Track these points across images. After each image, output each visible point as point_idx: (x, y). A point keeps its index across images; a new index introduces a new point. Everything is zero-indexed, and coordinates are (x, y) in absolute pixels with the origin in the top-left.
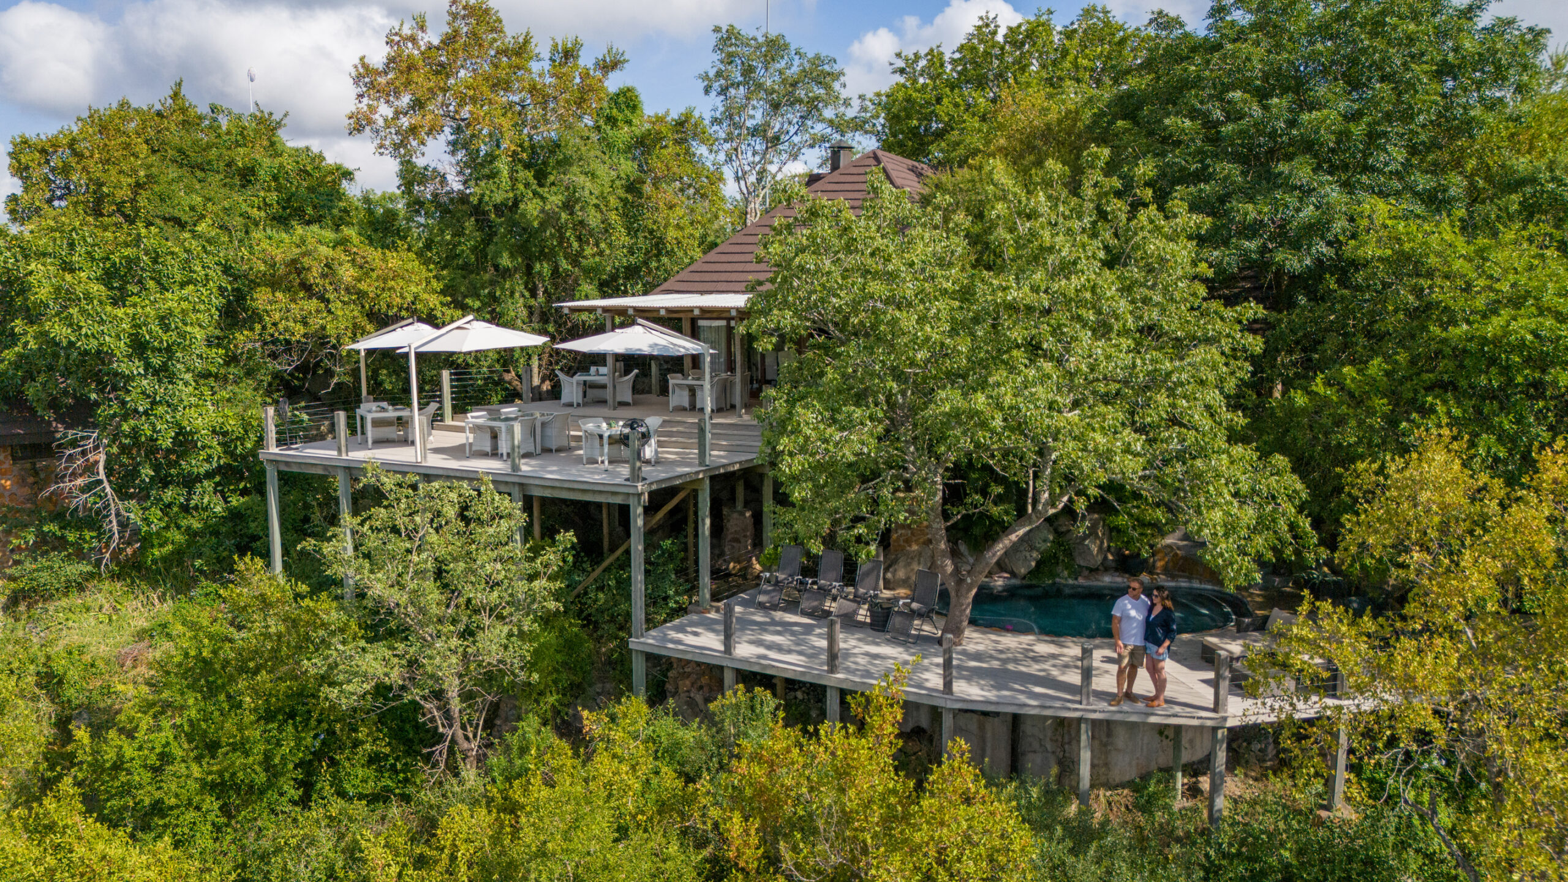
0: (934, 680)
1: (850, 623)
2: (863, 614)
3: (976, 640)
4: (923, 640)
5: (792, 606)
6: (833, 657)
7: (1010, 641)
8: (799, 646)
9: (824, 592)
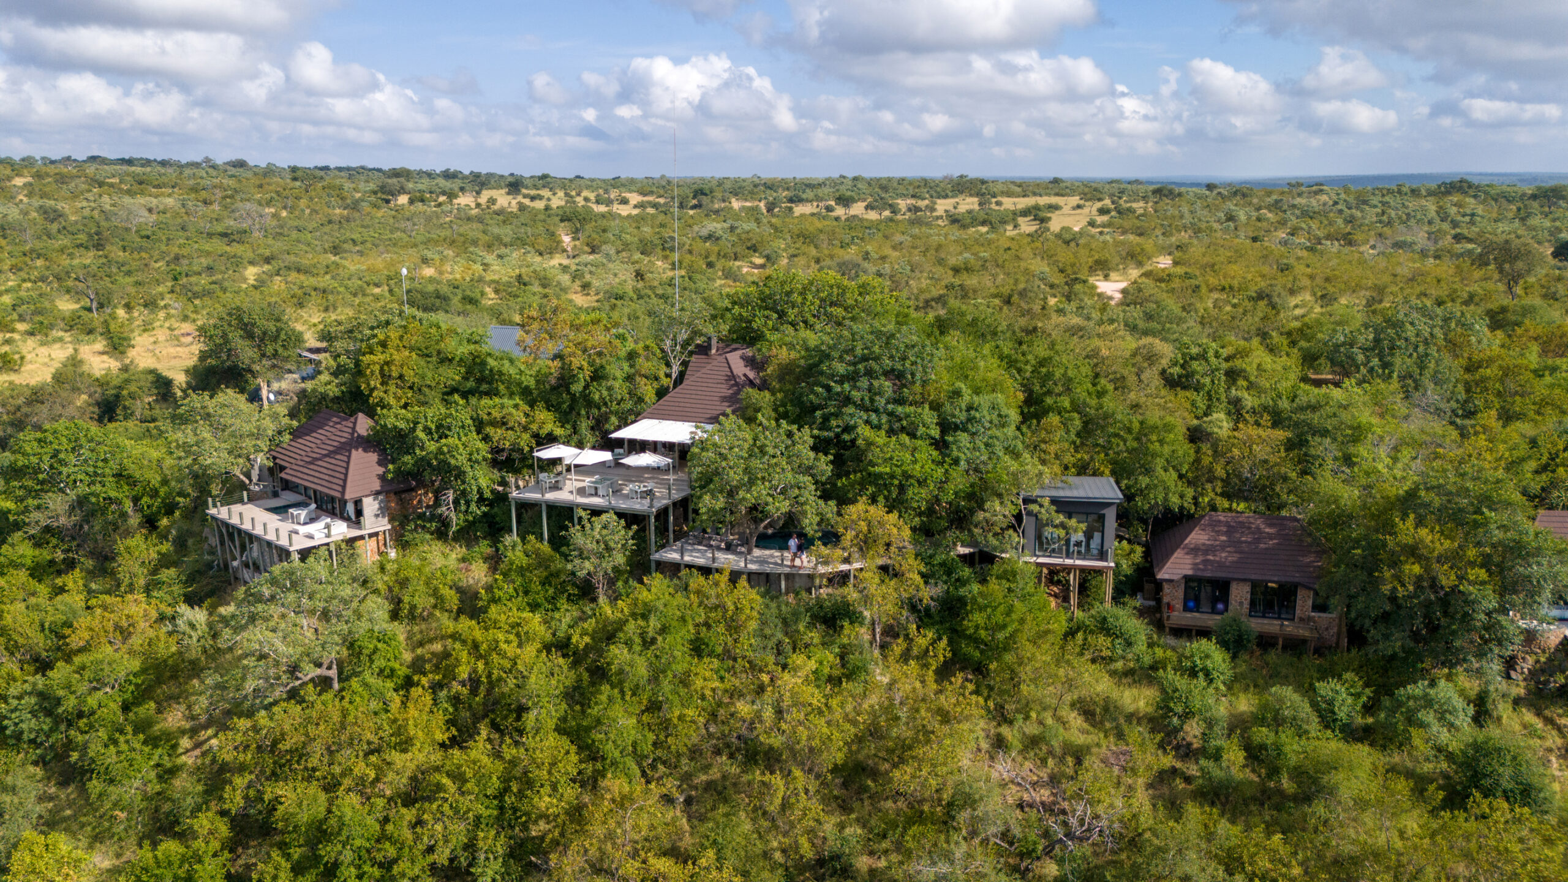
0: (742, 564)
1: (719, 548)
2: (723, 545)
3: (757, 552)
4: (741, 553)
5: (700, 544)
6: (714, 559)
7: (767, 552)
8: (704, 556)
9: (710, 538)
